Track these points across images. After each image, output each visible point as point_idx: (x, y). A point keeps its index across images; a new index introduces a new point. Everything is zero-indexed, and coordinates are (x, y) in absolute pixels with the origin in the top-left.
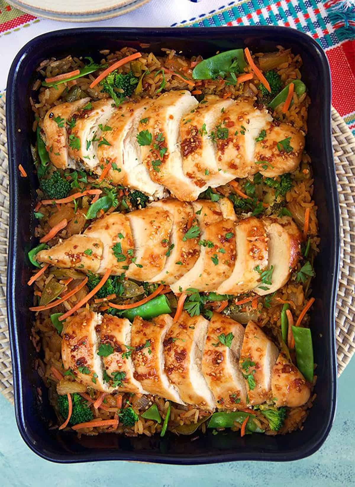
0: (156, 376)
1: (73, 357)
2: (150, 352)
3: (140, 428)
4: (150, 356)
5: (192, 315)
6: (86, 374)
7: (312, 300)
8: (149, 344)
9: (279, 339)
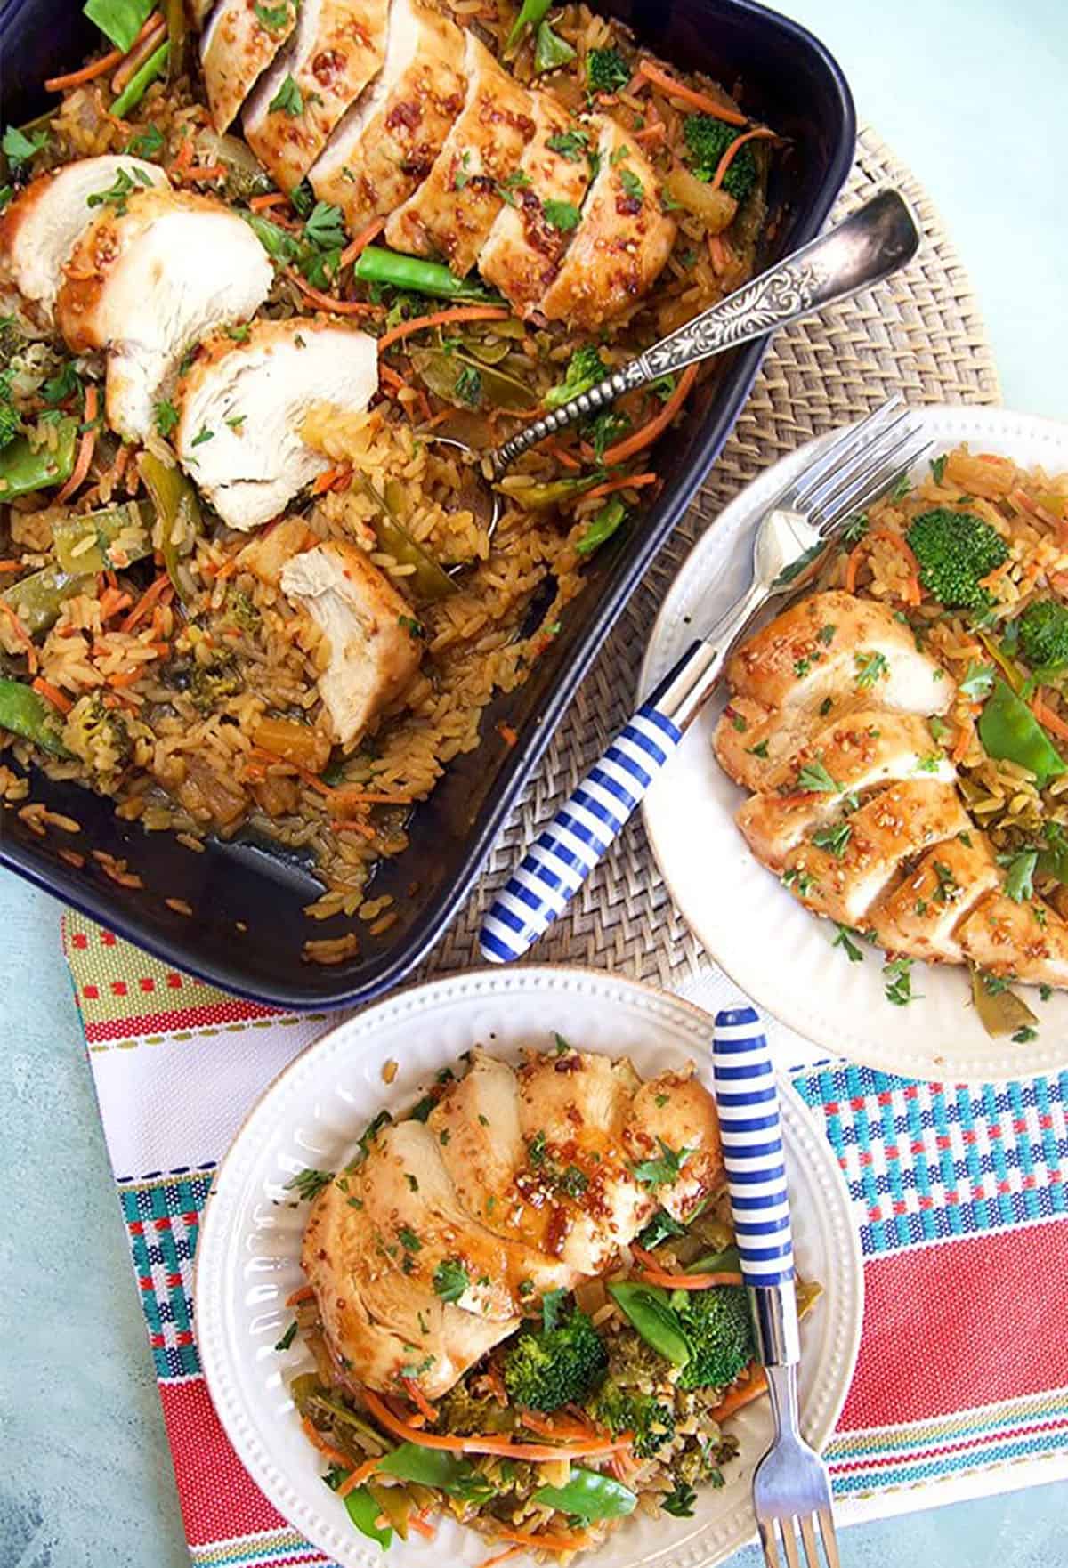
0: (485, 102)
1: (641, 230)
2: (465, 159)
3: (596, 33)
4: (474, 152)
5: (338, 210)
6: (633, 175)
7: (53, 84)
8: (461, 182)
9: (180, 58)
